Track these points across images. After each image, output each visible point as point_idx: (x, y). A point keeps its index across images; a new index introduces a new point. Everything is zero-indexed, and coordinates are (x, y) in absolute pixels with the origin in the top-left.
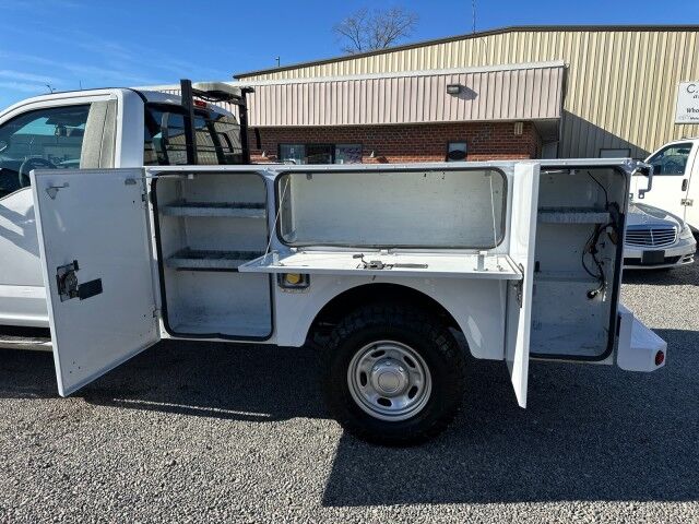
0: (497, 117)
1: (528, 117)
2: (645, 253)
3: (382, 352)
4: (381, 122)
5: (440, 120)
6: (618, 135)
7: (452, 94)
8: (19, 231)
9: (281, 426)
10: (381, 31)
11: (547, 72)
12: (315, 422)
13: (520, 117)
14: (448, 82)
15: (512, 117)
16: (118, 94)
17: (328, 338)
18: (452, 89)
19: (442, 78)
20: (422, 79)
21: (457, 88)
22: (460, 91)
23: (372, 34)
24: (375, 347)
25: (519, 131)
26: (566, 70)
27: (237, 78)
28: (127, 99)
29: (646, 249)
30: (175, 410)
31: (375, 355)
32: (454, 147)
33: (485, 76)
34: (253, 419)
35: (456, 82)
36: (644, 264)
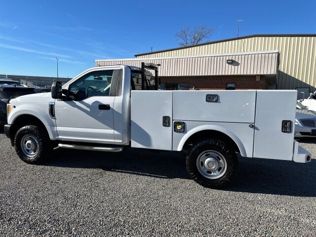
0: (248, 73)
1: (262, 73)
2: (312, 130)
3: (209, 155)
4: (198, 75)
5: (223, 74)
6: (304, 81)
7: (229, 63)
8: (88, 110)
9: (171, 180)
10: (196, 35)
11: (270, 55)
12: (183, 180)
13: (258, 73)
14: (227, 59)
15: (255, 73)
16: (123, 67)
17: (188, 151)
18: (229, 62)
19: (224, 57)
20: (216, 58)
21: (231, 61)
22: (232, 62)
23: (192, 37)
24: (207, 152)
25: (258, 79)
26: (279, 54)
27: (136, 56)
28: (125, 68)
29: (313, 129)
30: (134, 174)
31: (206, 156)
32: (229, 85)
33: (243, 56)
34: (161, 178)
35: (230, 59)
36: (312, 135)
